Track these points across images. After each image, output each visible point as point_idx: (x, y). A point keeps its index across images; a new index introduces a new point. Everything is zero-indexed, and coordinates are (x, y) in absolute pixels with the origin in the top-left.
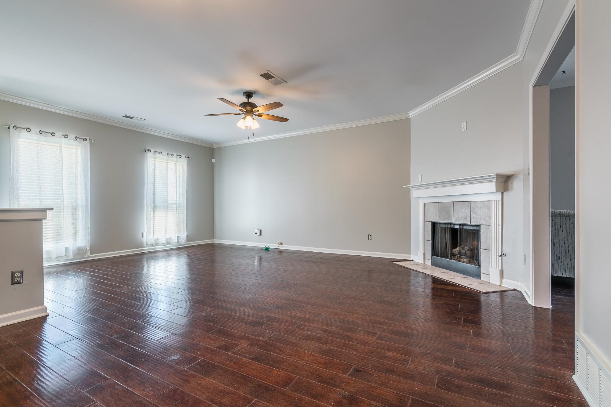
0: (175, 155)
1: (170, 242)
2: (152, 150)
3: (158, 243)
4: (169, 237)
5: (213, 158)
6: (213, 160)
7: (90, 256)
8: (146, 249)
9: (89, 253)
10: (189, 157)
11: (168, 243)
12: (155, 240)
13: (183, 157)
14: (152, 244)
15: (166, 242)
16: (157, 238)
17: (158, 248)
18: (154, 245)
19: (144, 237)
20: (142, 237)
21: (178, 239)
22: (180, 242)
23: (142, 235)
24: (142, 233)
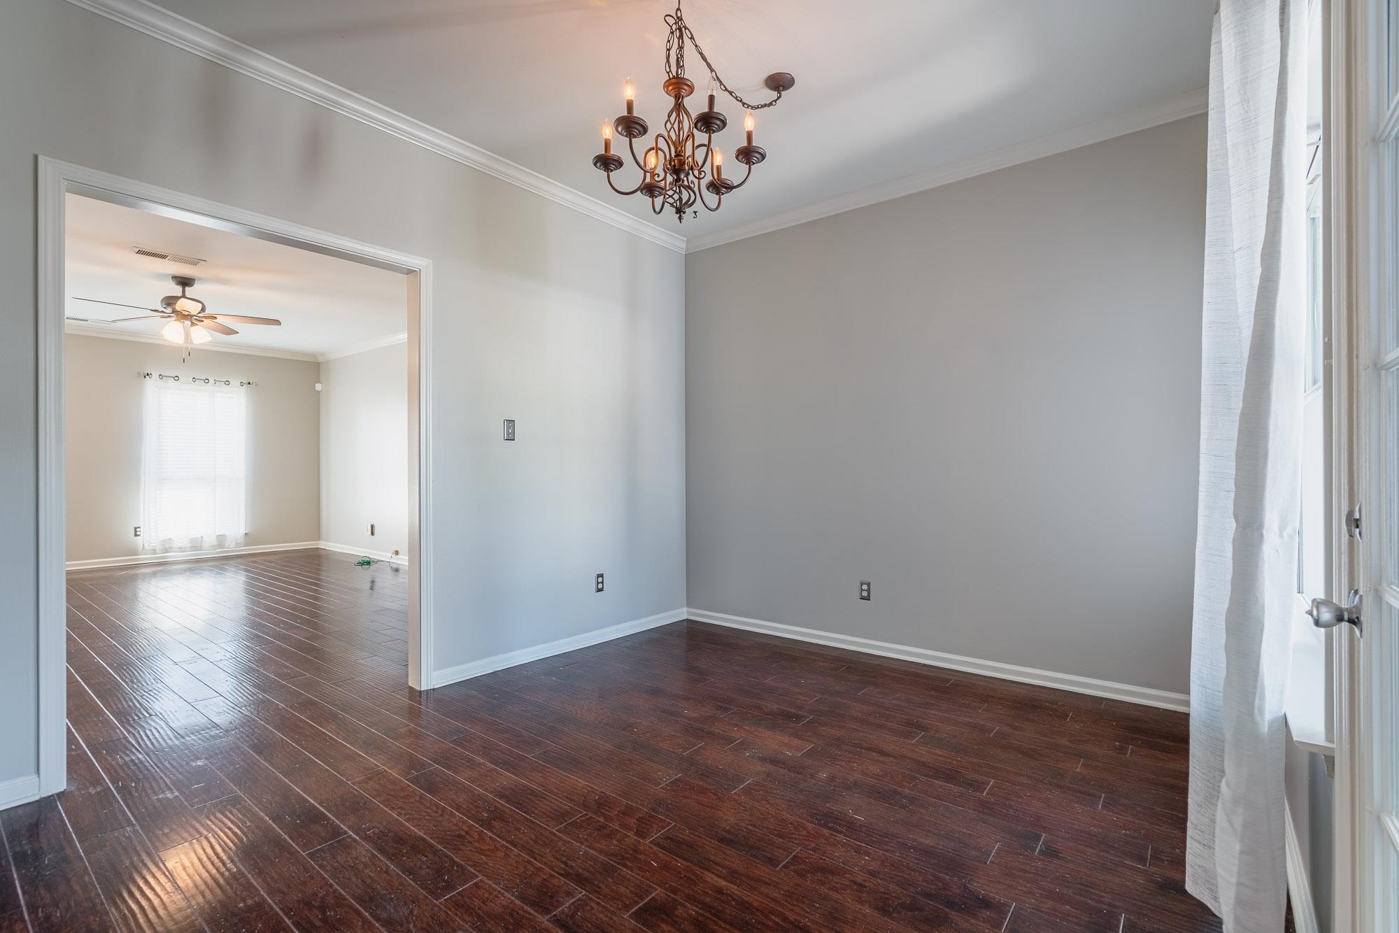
0: (212, 379)
1: (200, 546)
2: (155, 375)
3: (170, 548)
4: (199, 536)
5: (319, 382)
6: (318, 387)
8: (144, 558)
10: (249, 383)
11: (194, 548)
12: (164, 541)
13: (235, 383)
14: (154, 550)
15: (188, 545)
16: (170, 539)
17: (173, 556)
18: (158, 551)
19: (139, 535)
20: (136, 535)
21: (221, 539)
22: (226, 546)
23: (136, 531)
24: (136, 528)
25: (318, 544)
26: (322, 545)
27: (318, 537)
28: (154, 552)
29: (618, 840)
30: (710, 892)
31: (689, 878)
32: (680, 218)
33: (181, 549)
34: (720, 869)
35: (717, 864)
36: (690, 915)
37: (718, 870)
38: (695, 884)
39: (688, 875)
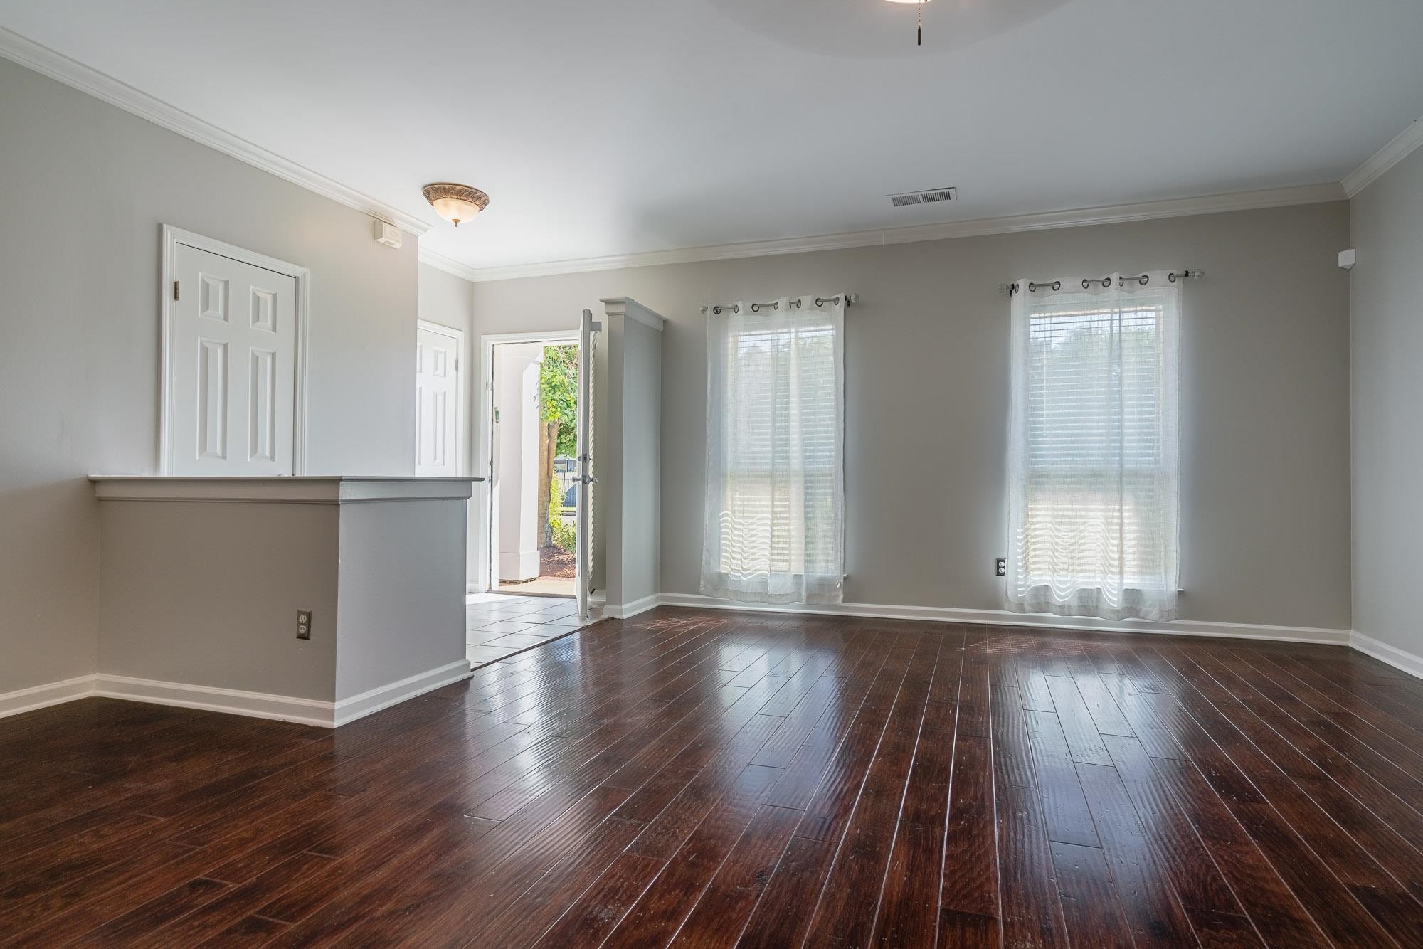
0: (1115, 277)
1: (1097, 607)
2: (1023, 284)
3: (1046, 603)
4: (1094, 588)
6: (1346, 258)
7: (840, 607)
9: (841, 597)
10: (1187, 275)
12: (1037, 589)
13: (1158, 277)
14: (1021, 604)
15: (1075, 603)
16: (1046, 586)
17: (1052, 620)
18: (1027, 607)
19: (1003, 574)
20: (999, 574)
21: (1133, 599)
22: (1141, 615)
23: (998, 567)
24: (998, 561)
25: (1347, 638)
26: (1357, 640)
27: (1346, 617)
28: (1021, 607)
33: (1062, 609)
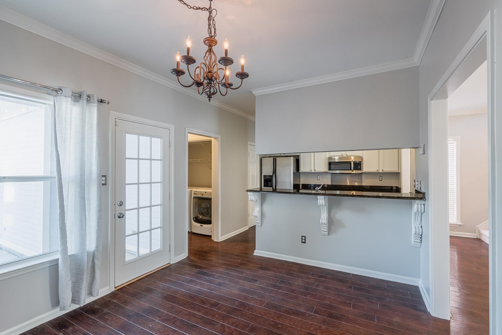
29: (230, 322)
30: (201, 310)
31: (207, 313)
32: (209, 100)
34: (198, 317)
35: (199, 318)
36: (206, 305)
37: (198, 316)
38: (205, 312)
39: (207, 314)
